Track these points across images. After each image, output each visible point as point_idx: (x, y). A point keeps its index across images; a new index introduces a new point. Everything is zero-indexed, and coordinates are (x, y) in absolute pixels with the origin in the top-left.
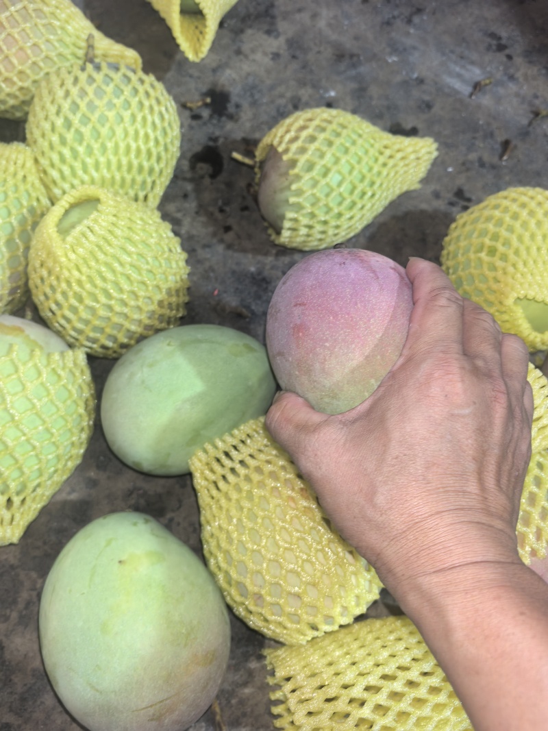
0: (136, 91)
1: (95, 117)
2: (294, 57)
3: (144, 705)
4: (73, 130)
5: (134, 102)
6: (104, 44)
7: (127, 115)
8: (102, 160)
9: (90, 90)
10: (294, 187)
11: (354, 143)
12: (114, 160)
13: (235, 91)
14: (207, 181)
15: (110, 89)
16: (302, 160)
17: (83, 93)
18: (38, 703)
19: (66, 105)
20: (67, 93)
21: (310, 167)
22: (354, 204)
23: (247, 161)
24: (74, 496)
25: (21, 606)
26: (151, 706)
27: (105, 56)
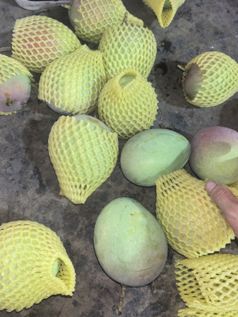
0: (145, 36)
1: (130, 44)
2: (198, 31)
3: (139, 270)
4: (121, 48)
5: (145, 40)
6: (130, 17)
7: (141, 45)
8: (130, 61)
9: (129, 33)
10: (204, 81)
11: (229, 67)
12: (134, 62)
13: (174, 42)
14: (161, 76)
15: (136, 34)
16: (209, 71)
17: (126, 34)
18: (83, 268)
19: (119, 38)
20: (120, 34)
21: (212, 74)
22: (225, 91)
23: (183, 69)
24: (101, 191)
25: (78, 229)
26: (141, 271)
27: (130, 21)
